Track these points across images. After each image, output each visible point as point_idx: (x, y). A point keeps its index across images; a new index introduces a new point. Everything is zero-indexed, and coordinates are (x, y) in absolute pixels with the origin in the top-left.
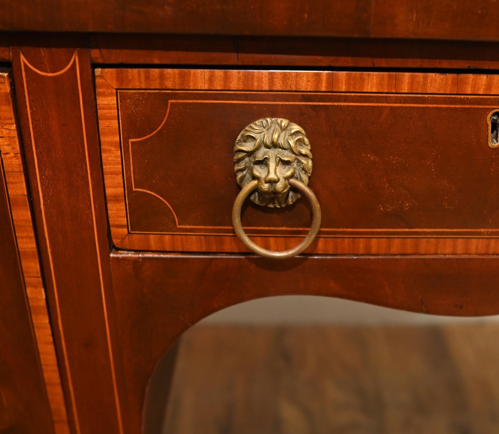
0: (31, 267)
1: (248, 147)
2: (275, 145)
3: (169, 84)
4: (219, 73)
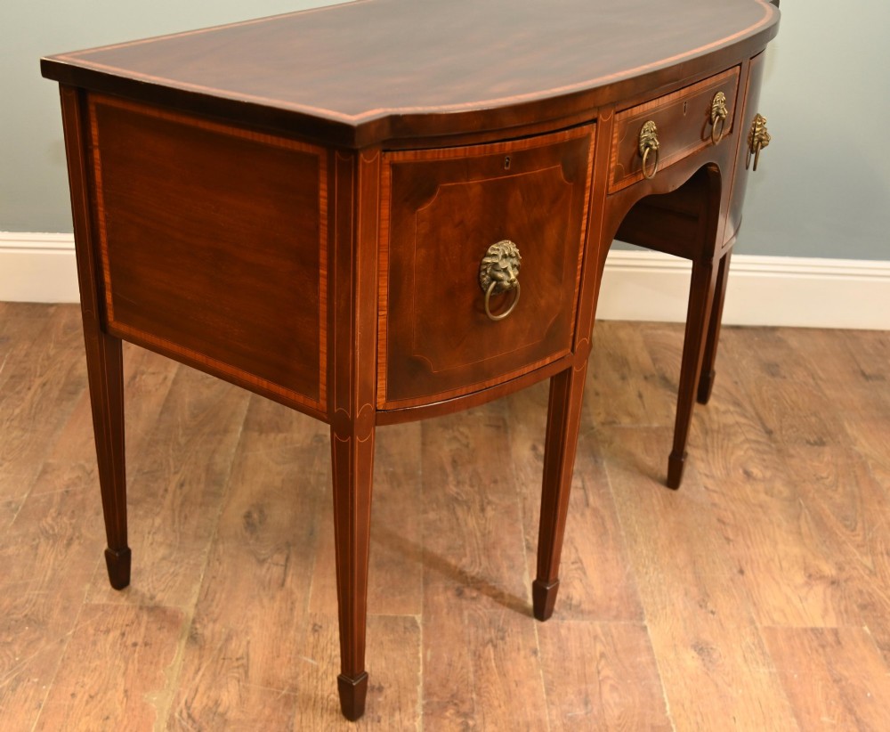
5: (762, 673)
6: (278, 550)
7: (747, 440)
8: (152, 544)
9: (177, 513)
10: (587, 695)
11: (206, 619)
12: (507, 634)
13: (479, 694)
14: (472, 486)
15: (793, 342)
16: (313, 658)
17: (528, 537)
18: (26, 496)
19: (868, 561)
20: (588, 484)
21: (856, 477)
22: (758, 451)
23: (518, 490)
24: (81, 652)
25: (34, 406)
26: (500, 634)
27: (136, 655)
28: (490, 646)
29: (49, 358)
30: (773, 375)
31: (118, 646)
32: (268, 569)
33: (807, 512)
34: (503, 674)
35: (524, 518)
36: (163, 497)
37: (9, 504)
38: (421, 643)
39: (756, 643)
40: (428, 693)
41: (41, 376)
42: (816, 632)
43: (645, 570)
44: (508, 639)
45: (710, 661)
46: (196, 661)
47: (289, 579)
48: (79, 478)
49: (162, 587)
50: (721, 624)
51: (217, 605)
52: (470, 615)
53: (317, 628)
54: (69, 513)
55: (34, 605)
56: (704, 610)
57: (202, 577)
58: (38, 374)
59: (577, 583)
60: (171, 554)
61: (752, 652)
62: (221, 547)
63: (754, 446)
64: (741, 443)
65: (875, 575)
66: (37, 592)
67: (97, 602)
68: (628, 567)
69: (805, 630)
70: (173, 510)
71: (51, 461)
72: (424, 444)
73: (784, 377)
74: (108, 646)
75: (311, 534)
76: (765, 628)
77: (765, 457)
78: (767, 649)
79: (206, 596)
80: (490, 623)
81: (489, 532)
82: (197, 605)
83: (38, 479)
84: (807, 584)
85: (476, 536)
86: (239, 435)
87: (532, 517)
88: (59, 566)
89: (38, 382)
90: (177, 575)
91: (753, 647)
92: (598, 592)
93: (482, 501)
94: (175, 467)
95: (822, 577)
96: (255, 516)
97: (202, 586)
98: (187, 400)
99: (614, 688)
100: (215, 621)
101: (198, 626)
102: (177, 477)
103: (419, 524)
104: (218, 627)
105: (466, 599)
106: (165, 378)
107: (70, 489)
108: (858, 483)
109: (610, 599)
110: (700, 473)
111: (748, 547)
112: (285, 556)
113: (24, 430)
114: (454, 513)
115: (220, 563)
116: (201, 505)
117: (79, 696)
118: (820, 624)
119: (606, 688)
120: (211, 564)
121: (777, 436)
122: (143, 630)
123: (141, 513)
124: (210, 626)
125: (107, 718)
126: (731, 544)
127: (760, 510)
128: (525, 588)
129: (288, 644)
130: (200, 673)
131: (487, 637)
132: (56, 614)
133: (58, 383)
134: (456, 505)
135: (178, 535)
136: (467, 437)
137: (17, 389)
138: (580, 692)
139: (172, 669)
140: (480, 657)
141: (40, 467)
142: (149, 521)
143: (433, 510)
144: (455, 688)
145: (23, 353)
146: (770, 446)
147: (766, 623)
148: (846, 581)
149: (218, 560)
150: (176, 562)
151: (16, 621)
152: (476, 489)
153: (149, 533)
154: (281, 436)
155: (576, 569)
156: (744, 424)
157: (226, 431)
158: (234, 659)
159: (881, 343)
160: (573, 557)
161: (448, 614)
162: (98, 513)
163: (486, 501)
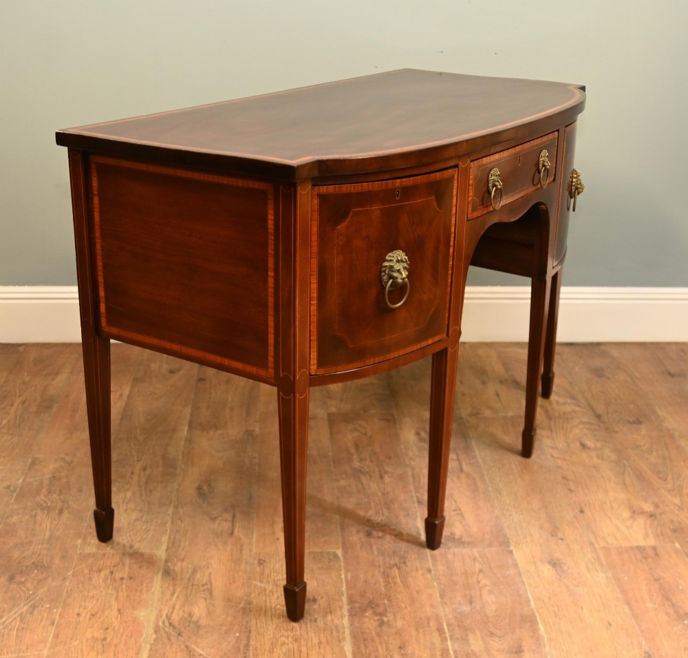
5: (601, 577)
6: (226, 511)
7: (582, 423)
8: (126, 510)
9: (143, 489)
10: (471, 597)
11: (175, 560)
12: (407, 560)
13: (389, 600)
14: (371, 461)
15: (615, 353)
16: (261, 582)
17: (418, 495)
18: (21, 481)
19: (677, 501)
20: (461, 457)
21: (666, 444)
22: (590, 429)
23: (408, 463)
24: (80, 586)
25: (18, 417)
26: (402, 560)
27: (124, 586)
28: (395, 569)
29: (24, 383)
30: (600, 377)
31: (109, 580)
32: (219, 524)
33: (630, 469)
34: (407, 586)
35: (414, 482)
36: (131, 478)
37: (8, 487)
38: (342, 568)
39: (595, 557)
40: (351, 601)
41: (20, 396)
42: (640, 549)
43: (509, 513)
44: (408, 563)
45: (562, 571)
46: (171, 588)
47: (236, 530)
48: (61, 466)
49: (138, 539)
50: (569, 548)
51: (183, 550)
52: (378, 549)
53: (261, 562)
54: (57, 492)
55: (39, 555)
56: (555, 538)
57: (168, 531)
58: (18, 394)
59: (457, 524)
60: (142, 517)
61: (593, 564)
62: (181, 511)
63: (587, 426)
64: (577, 424)
65: (683, 509)
66: (40, 547)
67: (88, 552)
68: (496, 512)
69: (632, 548)
70: (140, 487)
71: (37, 456)
72: (331, 434)
73: (609, 378)
74: (101, 581)
75: (250, 498)
76: (602, 548)
77: (596, 433)
78: (604, 562)
79: (173, 544)
80: (394, 553)
81: (388, 492)
82: (167, 550)
83: (29, 469)
84: (632, 517)
85: (378, 496)
86: (185, 433)
88: (55, 528)
89: (18, 400)
90: (149, 531)
91: (593, 561)
92: (474, 529)
93: (380, 471)
94: (138, 457)
95: (643, 513)
96: (205, 488)
97: (169, 537)
98: (141, 409)
99: (491, 592)
100: (182, 560)
101: (170, 564)
102: (141, 463)
103: (333, 489)
104: (185, 564)
105: (374, 538)
106: (121, 395)
107: (56, 475)
108: (667, 448)
109: (484, 534)
110: (547, 446)
111: (586, 495)
112: (231, 515)
113: (12, 435)
114: (360, 480)
115: (182, 521)
116: (162, 482)
117: (83, 615)
118: (642, 543)
119: (485, 592)
120: (175, 522)
121: (605, 419)
122: (127, 569)
123: (114, 489)
124: (179, 564)
125: (107, 628)
126: (573, 493)
127: (594, 469)
128: (418, 529)
129: (240, 574)
130: (175, 596)
131: (392, 562)
132: (57, 561)
133: (35, 401)
134: (360, 475)
135: (146, 503)
136: (365, 428)
137: (2, 406)
138: (466, 596)
139: (153, 594)
140: (388, 575)
141: (30, 461)
142: (122, 495)
143: (343, 479)
144: (371, 597)
146: (599, 425)
147: (602, 544)
148: (661, 514)
149: (179, 519)
150: (147, 522)
151: (26, 567)
152: (375, 463)
153: (123, 503)
154: (219, 432)
155: (456, 515)
156: (579, 411)
157: (175, 430)
158: (200, 585)
159: (683, 351)
160: (454, 506)
161: (361, 548)
162: (80, 491)
163: (383, 471)
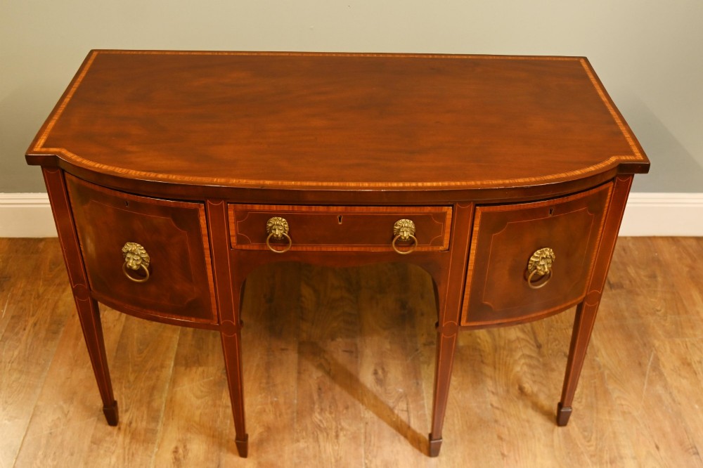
0: (207, 253)
1: (270, 225)
2: (277, 225)
3: (248, 208)
4: (262, 206)
7: (524, 356)
9: (127, 450)
14: (331, 413)
17: (367, 461)
20: (411, 406)
21: (595, 387)
22: (530, 366)
23: (362, 415)
25: (28, 347)
29: (39, 296)
35: (365, 442)
41: (33, 315)
48: (59, 418)
54: (52, 455)
58: (31, 314)
63: (527, 361)
64: (519, 359)
70: (124, 448)
72: (299, 373)
77: (535, 371)
81: (340, 458)
83: (31, 421)
85: (331, 463)
86: (171, 371)
87: (370, 441)
89: (31, 321)
93: (337, 427)
94: (126, 405)
96: (181, 451)
98: (135, 335)
103: (292, 453)
107: (53, 431)
108: (596, 394)
110: (488, 390)
111: (517, 462)
113: (21, 372)
114: (317, 440)
116: (144, 441)
121: (544, 350)
123: (102, 452)
126: (505, 459)
127: (527, 425)
133: (45, 322)
134: (319, 433)
136: (329, 364)
137: (16, 330)
141: (32, 410)
142: (107, 460)
143: (303, 438)
145: (21, 291)
146: (539, 361)
152: (333, 416)
154: (200, 369)
156: (523, 339)
157: (162, 366)
162: (72, 454)
163: (340, 427)
